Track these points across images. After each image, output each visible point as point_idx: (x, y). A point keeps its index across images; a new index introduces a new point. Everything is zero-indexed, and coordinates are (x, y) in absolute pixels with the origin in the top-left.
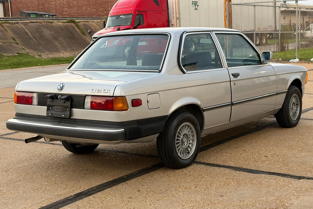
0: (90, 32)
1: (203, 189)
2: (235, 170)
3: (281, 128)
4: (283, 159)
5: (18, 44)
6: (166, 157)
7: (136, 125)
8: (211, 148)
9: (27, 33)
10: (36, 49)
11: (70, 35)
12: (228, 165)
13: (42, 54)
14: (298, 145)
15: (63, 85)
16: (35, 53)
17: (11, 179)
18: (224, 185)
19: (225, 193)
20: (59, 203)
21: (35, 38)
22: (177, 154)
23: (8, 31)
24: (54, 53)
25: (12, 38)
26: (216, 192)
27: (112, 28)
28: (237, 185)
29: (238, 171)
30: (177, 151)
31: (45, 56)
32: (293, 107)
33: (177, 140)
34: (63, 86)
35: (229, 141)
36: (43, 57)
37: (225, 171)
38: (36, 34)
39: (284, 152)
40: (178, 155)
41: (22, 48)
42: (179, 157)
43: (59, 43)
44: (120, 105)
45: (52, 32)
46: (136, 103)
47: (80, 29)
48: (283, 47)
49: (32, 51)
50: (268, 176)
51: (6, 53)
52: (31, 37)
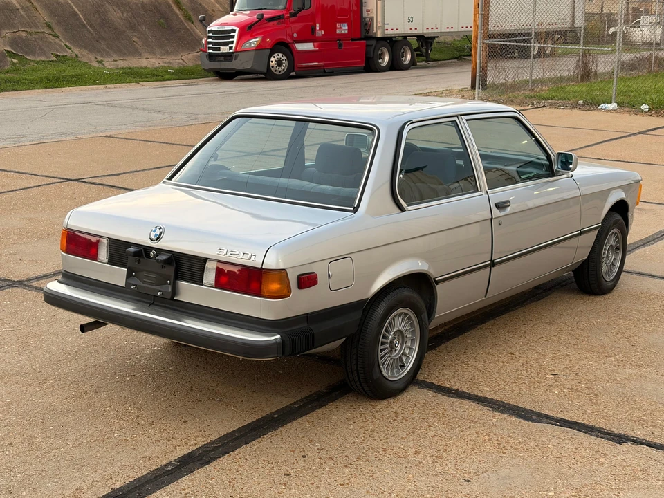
0: (202, 19)
1: (431, 460)
2: (494, 409)
3: (583, 294)
4: (587, 383)
5: (57, 36)
6: (359, 378)
7: (303, 325)
8: (445, 343)
9: (76, 14)
10: (92, 49)
11: (162, 21)
12: (479, 395)
13: (106, 60)
14: (617, 345)
15: (161, 230)
16: (92, 57)
17: (51, 405)
18: (473, 449)
19: (475, 473)
20: (148, 482)
21: (91, 25)
22: (381, 371)
23: (39, 9)
24: (129, 57)
25: (46, 23)
26: (458, 469)
27: (248, 12)
28: (497, 451)
29: (499, 412)
30: (382, 367)
31: (112, 63)
32: (610, 253)
33: (383, 343)
34: (161, 233)
35: (481, 326)
36: (106, 64)
37: (474, 410)
38: (94, 16)
39: (589, 365)
40: (382, 375)
41: (66, 45)
42: (385, 377)
43: (139, 38)
44: (275, 286)
45: (125, 15)
46: (307, 281)
47: (182, 10)
48: (588, 72)
49: (84, 52)
50: (559, 430)
51: (33, 55)
52: (85, 22)
